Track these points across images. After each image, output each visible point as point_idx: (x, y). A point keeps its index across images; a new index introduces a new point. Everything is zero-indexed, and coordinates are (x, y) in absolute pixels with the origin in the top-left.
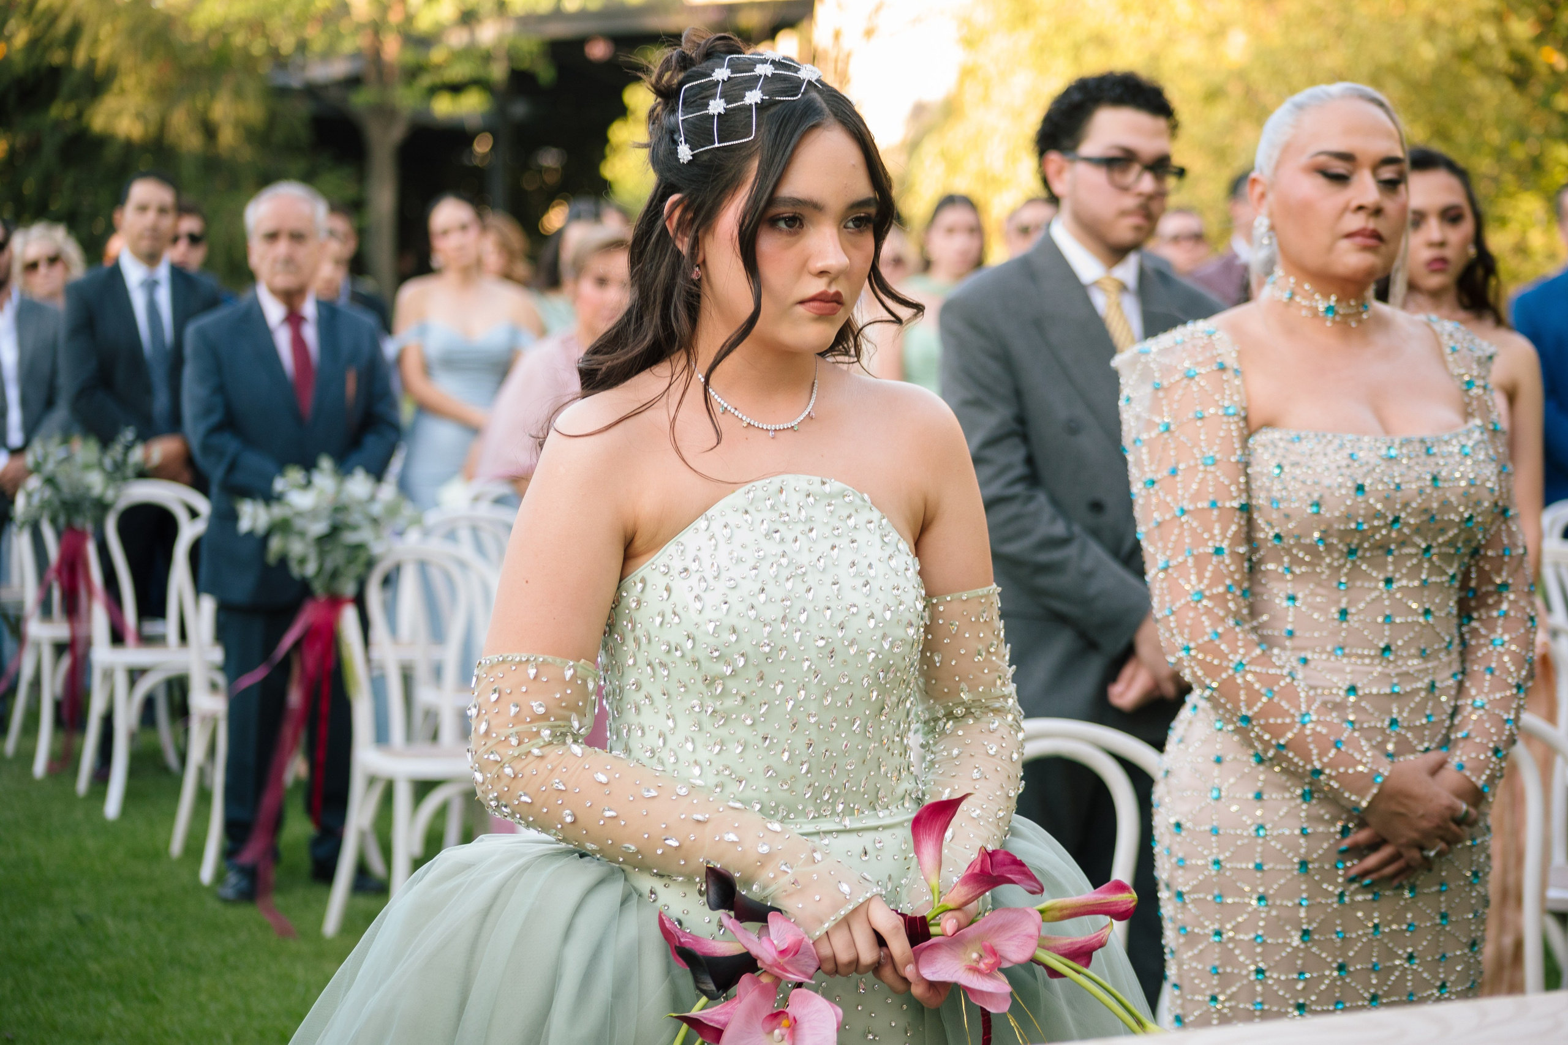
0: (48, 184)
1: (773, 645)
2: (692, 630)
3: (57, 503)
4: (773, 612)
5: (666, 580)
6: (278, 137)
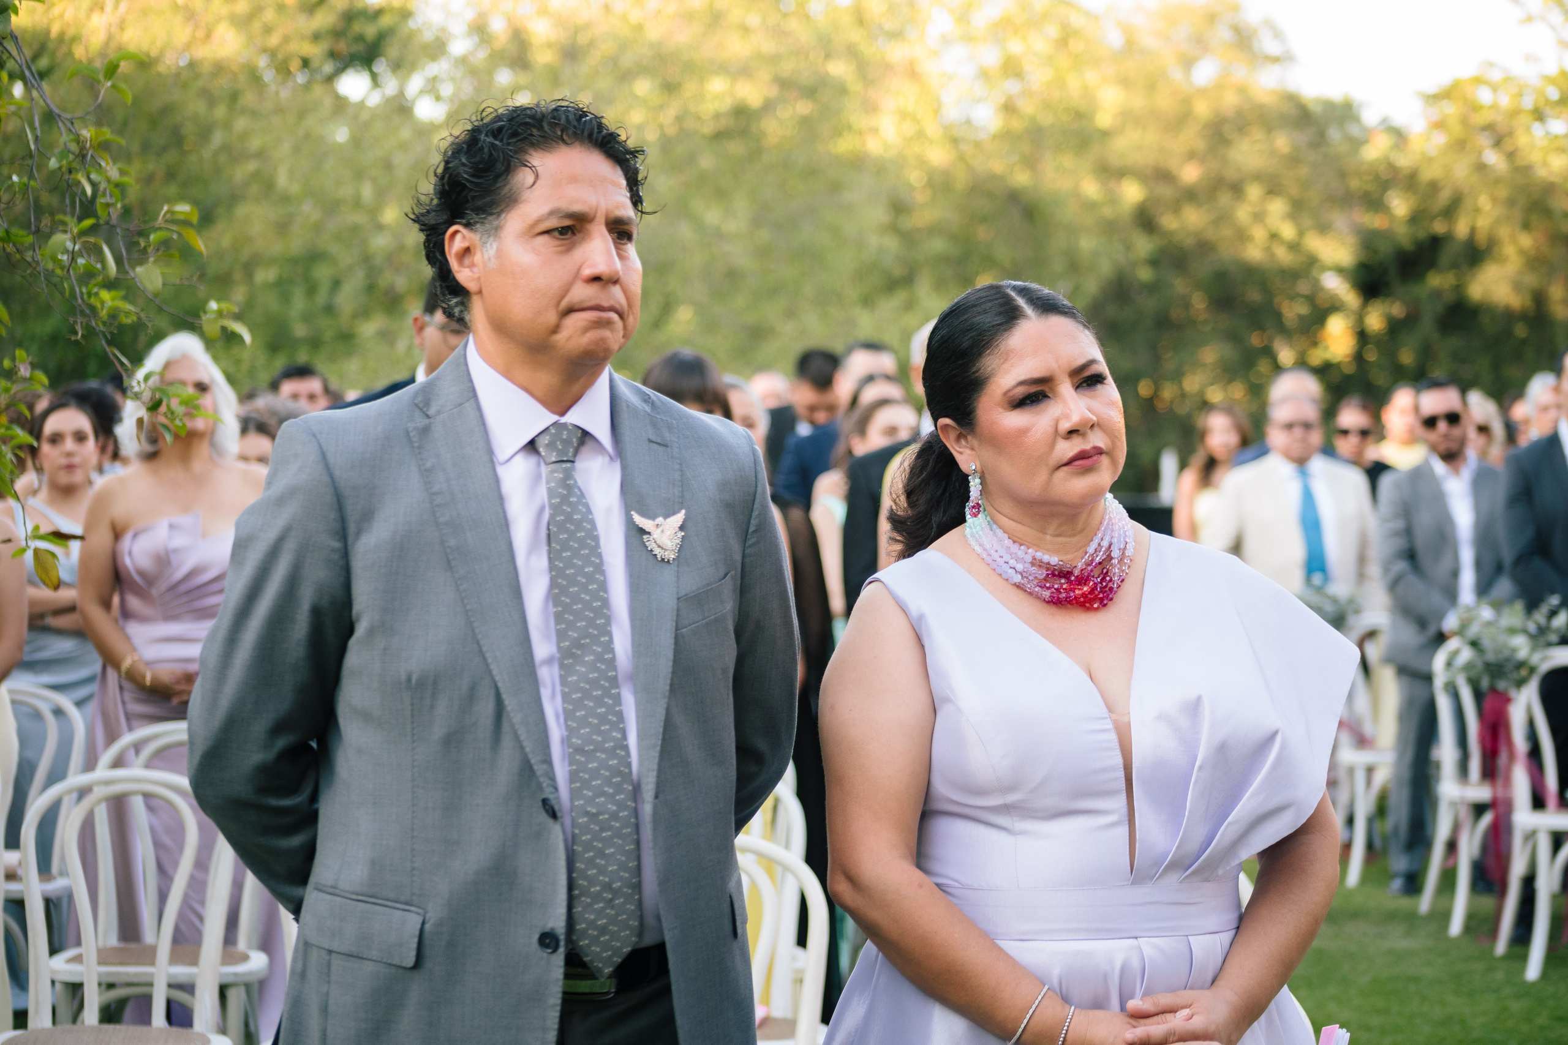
0: (1426, 353)
3: (1480, 665)
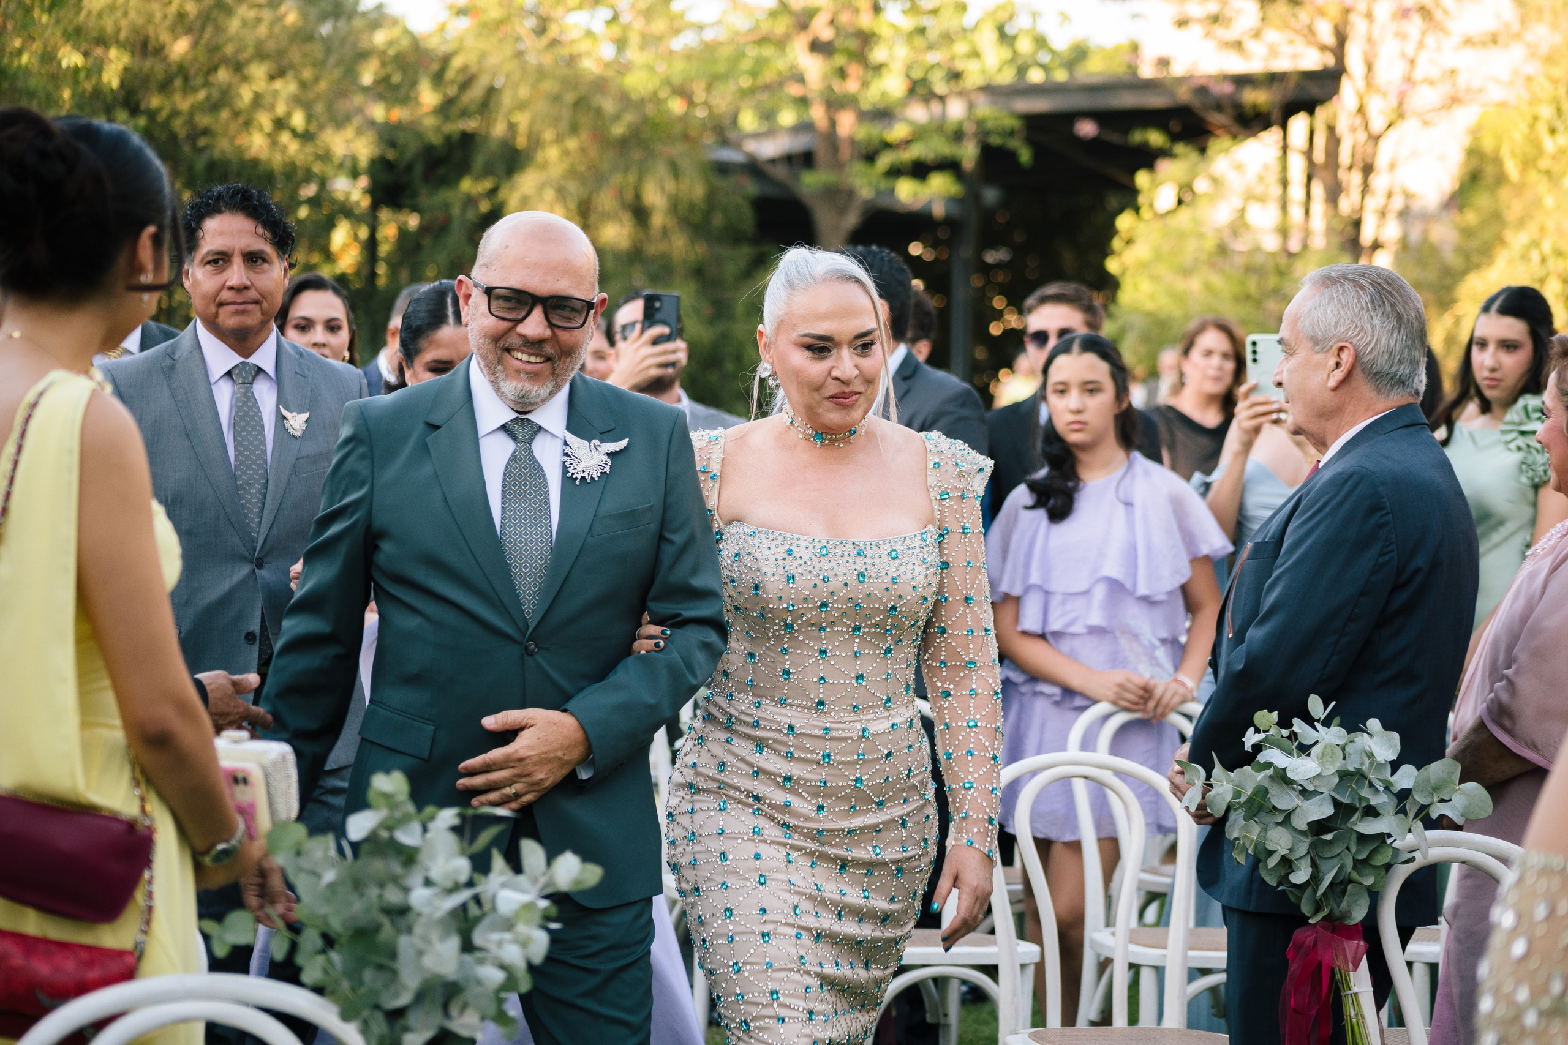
6: (718, 220)
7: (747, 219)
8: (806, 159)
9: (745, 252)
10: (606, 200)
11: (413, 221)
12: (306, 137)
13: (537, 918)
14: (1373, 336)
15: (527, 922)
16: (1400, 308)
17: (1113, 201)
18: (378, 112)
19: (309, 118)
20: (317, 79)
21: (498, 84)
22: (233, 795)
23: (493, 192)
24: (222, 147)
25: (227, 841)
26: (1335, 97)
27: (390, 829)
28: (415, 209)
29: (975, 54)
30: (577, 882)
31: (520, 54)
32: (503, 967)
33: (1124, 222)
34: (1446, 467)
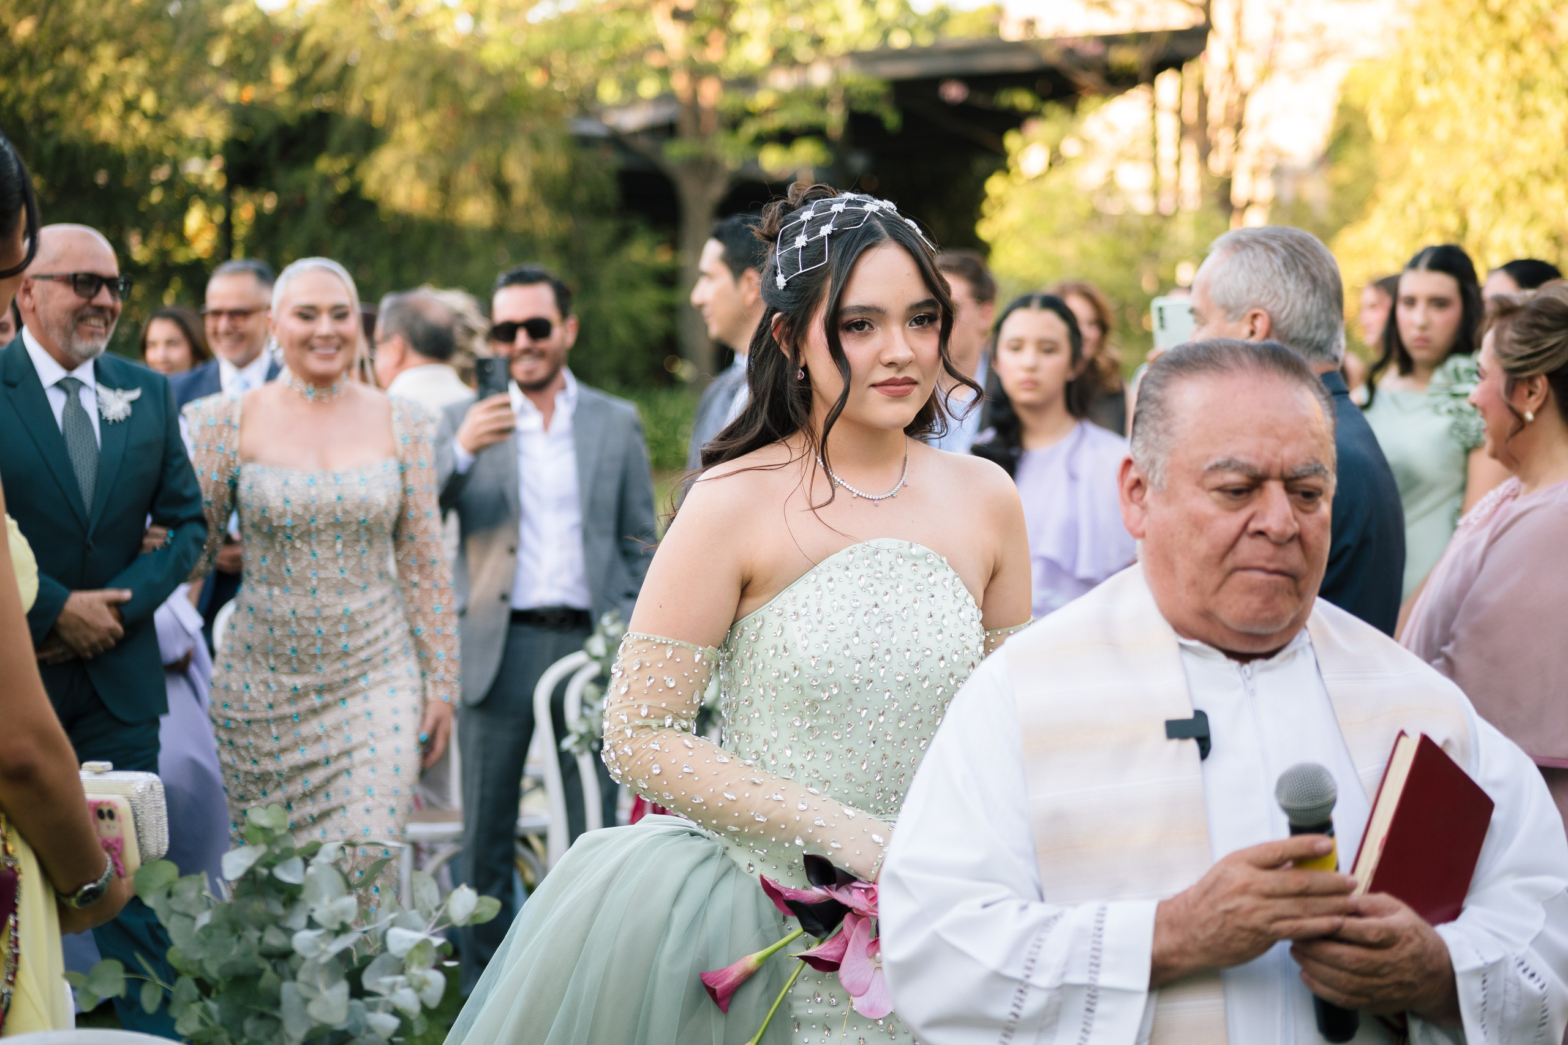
1: (861, 678)
2: (798, 663)
4: (864, 652)
5: (780, 620)
6: (582, 195)
7: (611, 192)
8: (667, 130)
9: (609, 227)
10: (466, 177)
11: (269, 203)
12: (157, 118)
13: (433, 956)
14: (1287, 301)
15: (421, 964)
16: (1314, 270)
17: (981, 164)
18: (230, 91)
19: (160, 98)
20: (165, 60)
21: (351, 62)
22: (98, 828)
23: (350, 171)
24: (70, 131)
25: (95, 881)
26: (1202, 54)
27: (270, 866)
28: (271, 188)
29: (836, 18)
30: (474, 916)
31: (374, 30)
32: (396, 1012)
33: (995, 185)
34: (1369, 437)
